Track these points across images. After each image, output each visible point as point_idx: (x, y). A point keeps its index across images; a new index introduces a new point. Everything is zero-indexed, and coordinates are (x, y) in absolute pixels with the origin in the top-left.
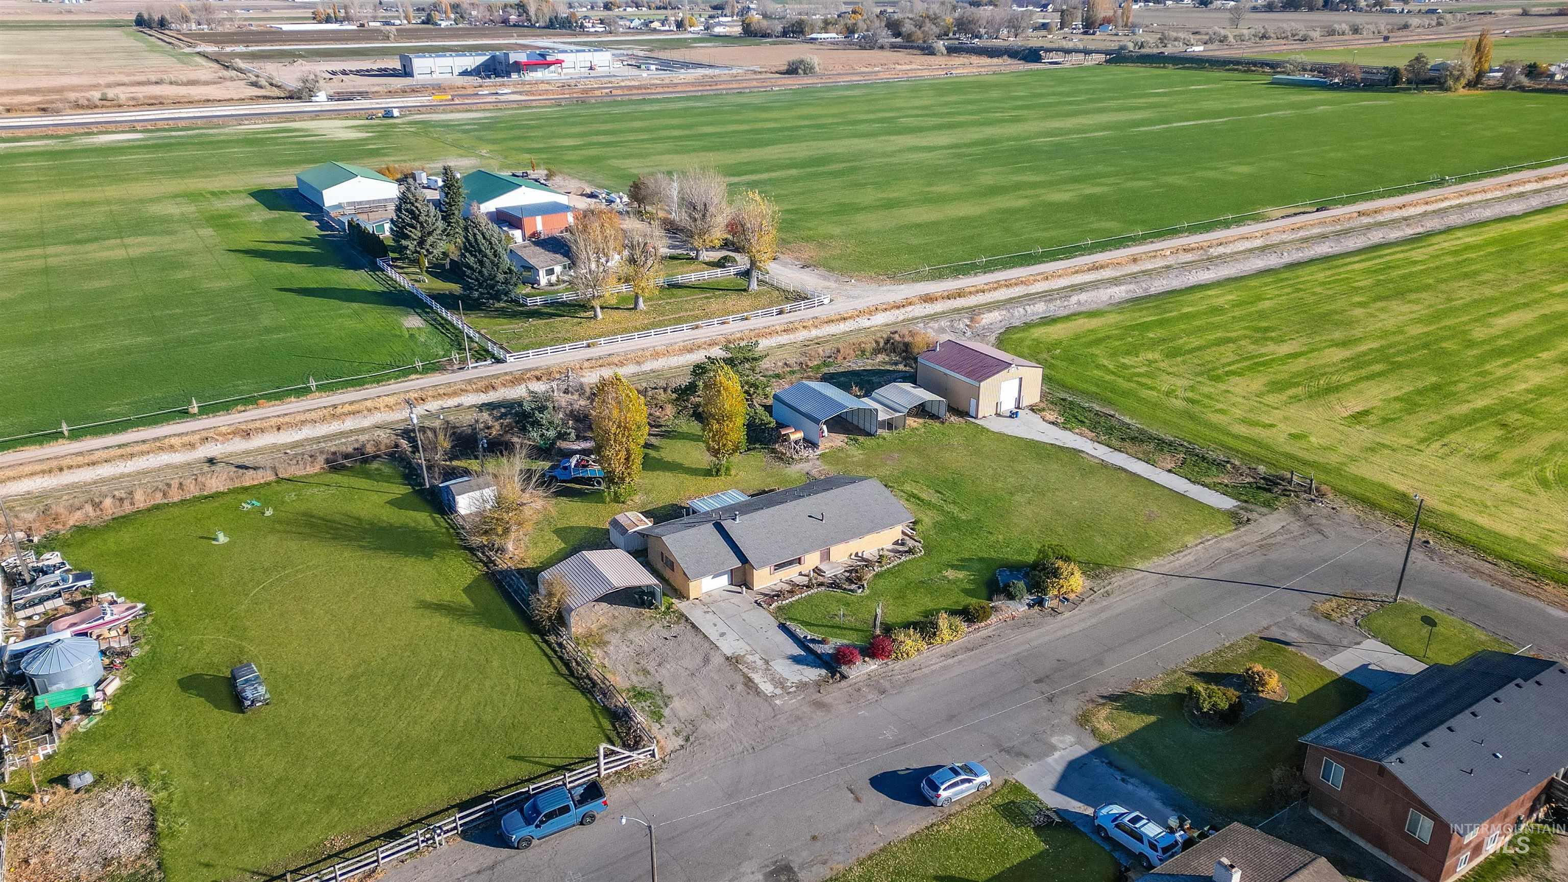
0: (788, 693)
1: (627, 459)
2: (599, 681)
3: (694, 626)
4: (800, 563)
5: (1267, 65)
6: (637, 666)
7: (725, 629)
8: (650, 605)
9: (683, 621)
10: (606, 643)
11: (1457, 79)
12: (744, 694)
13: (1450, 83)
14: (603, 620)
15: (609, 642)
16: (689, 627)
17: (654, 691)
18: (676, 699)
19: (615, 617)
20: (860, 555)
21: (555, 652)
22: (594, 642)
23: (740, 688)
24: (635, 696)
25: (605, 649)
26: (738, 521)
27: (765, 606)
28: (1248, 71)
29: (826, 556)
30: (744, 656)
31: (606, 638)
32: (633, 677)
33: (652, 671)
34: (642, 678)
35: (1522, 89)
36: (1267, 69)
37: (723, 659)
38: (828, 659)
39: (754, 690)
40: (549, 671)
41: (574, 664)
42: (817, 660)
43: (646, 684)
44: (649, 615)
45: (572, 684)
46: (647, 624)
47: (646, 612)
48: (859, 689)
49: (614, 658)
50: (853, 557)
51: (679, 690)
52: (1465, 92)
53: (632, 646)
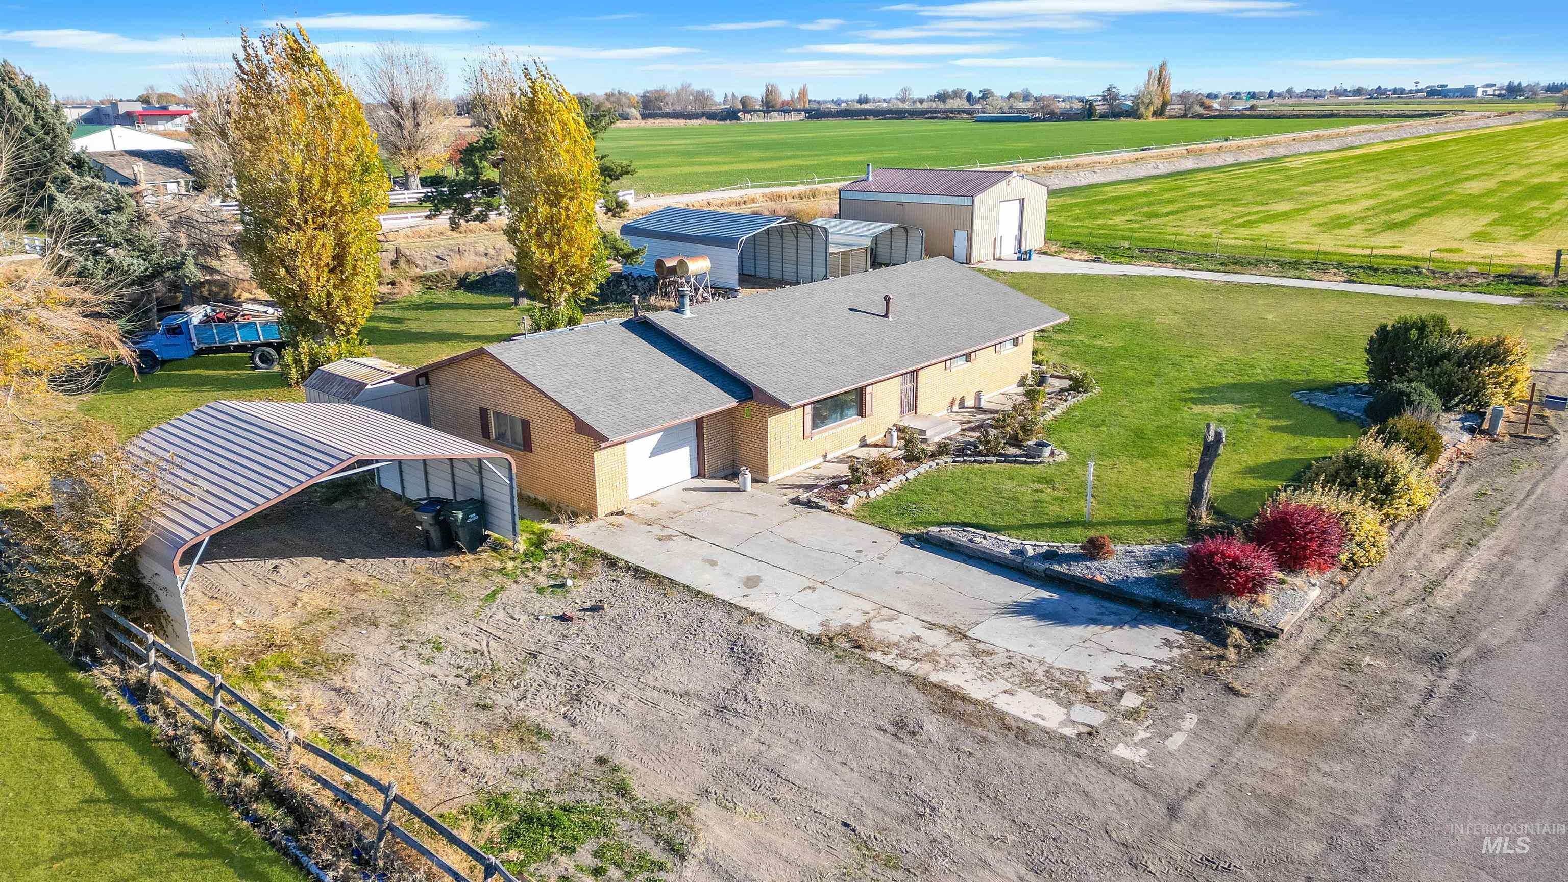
0: (1133, 714)
1: (339, 259)
2: (325, 799)
3: (640, 574)
4: (861, 413)
5: (964, 112)
6: (483, 716)
7: (751, 569)
8: (476, 541)
9: (598, 567)
10: (335, 663)
11: (1147, 107)
12: (968, 745)
13: (1142, 110)
14: (317, 600)
15: (347, 658)
16: (627, 579)
17: (590, 799)
18: (705, 811)
19: (355, 588)
20: (969, 403)
21: (110, 717)
22: (286, 666)
23: (933, 725)
24: (512, 836)
25: (337, 681)
26: (688, 312)
27: (829, 505)
28: (947, 118)
29: (911, 401)
30: (866, 626)
31: (333, 646)
32: (478, 757)
33: (554, 723)
34: (518, 755)
35: (1201, 117)
36: (965, 116)
37: (800, 648)
38: (1148, 592)
39: (992, 723)
40: (70, 800)
41: (199, 751)
42: (1114, 607)
43: (548, 778)
44: (477, 567)
45: (188, 832)
46: (479, 588)
47: (465, 562)
48: (1350, 666)
49: (379, 703)
50: (956, 408)
51: (701, 776)
52: (1152, 120)
53: (443, 658)
